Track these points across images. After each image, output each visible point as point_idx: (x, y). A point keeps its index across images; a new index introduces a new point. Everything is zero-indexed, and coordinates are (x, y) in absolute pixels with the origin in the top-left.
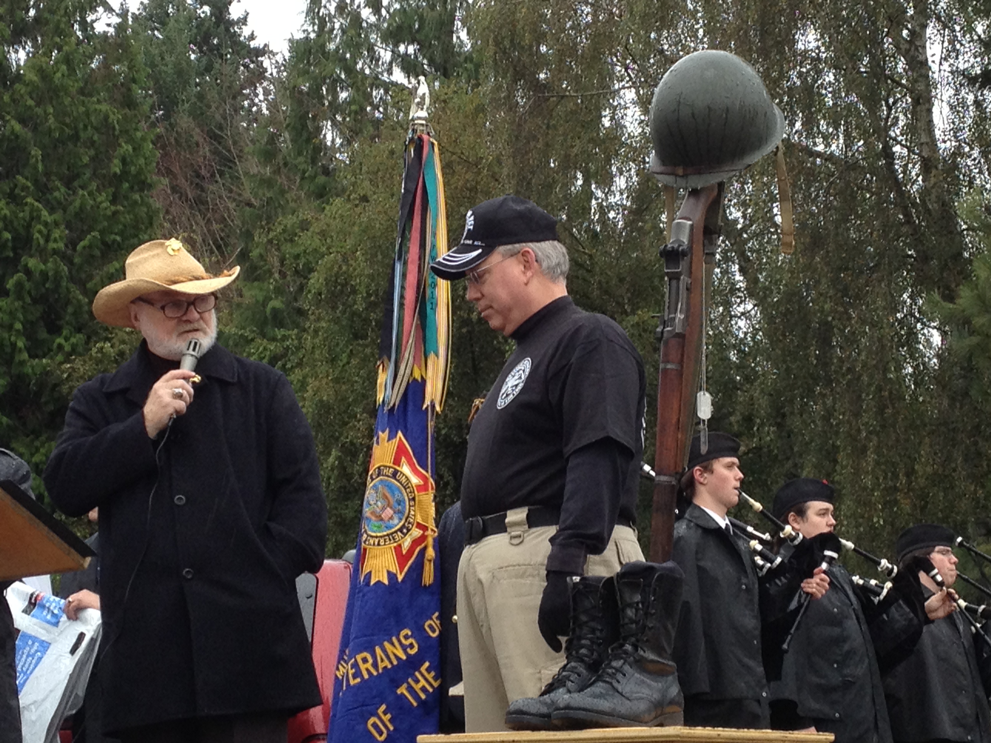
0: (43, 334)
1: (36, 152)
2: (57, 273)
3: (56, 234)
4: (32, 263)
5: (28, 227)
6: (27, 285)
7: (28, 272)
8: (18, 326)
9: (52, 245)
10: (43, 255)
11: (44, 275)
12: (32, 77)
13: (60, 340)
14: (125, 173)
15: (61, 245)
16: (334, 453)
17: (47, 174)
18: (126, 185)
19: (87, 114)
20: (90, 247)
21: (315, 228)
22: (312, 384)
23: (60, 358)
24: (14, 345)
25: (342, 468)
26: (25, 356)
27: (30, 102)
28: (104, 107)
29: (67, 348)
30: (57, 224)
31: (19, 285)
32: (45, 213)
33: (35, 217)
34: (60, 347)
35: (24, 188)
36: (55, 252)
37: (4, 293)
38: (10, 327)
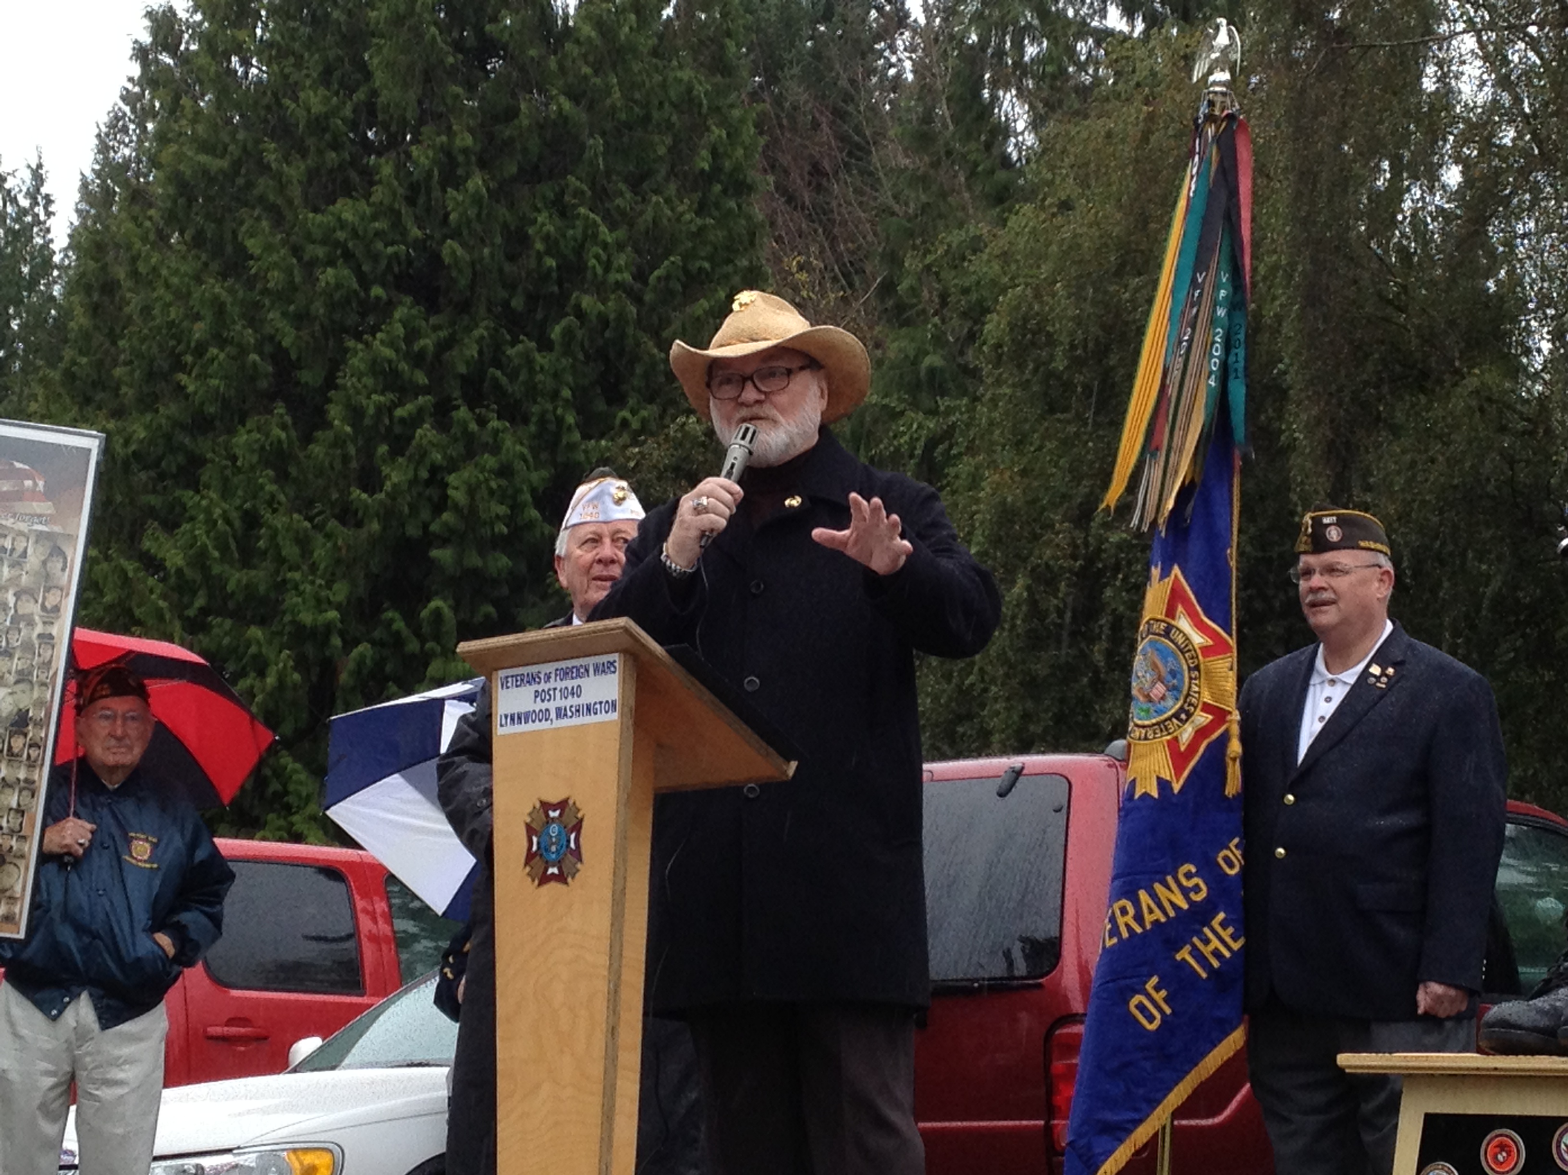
0: (601, 406)
1: (596, 143)
2: (621, 315)
3: (621, 260)
4: (587, 302)
5: (580, 250)
6: (580, 334)
7: (580, 314)
8: (566, 393)
9: (614, 277)
10: (601, 290)
11: (604, 321)
12: (588, 30)
13: (625, 413)
14: (717, 169)
15: (627, 277)
16: (1021, 582)
17: (608, 174)
18: (718, 188)
19: (664, 85)
20: (668, 277)
21: (995, 248)
22: (991, 478)
23: (625, 438)
24: (560, 421)
25: (1033, 603)
26: (577, 436)
27: (586, 70)
28: (686, 74)
29: (635, 425)
30: (620, 246)
31: (568, 333)
32: (603, 229)
33: (590, 235)
34: (625, 423)
35: (579, 193)
36: (618, 285)
37: (545, 345)
38: (555, 395)
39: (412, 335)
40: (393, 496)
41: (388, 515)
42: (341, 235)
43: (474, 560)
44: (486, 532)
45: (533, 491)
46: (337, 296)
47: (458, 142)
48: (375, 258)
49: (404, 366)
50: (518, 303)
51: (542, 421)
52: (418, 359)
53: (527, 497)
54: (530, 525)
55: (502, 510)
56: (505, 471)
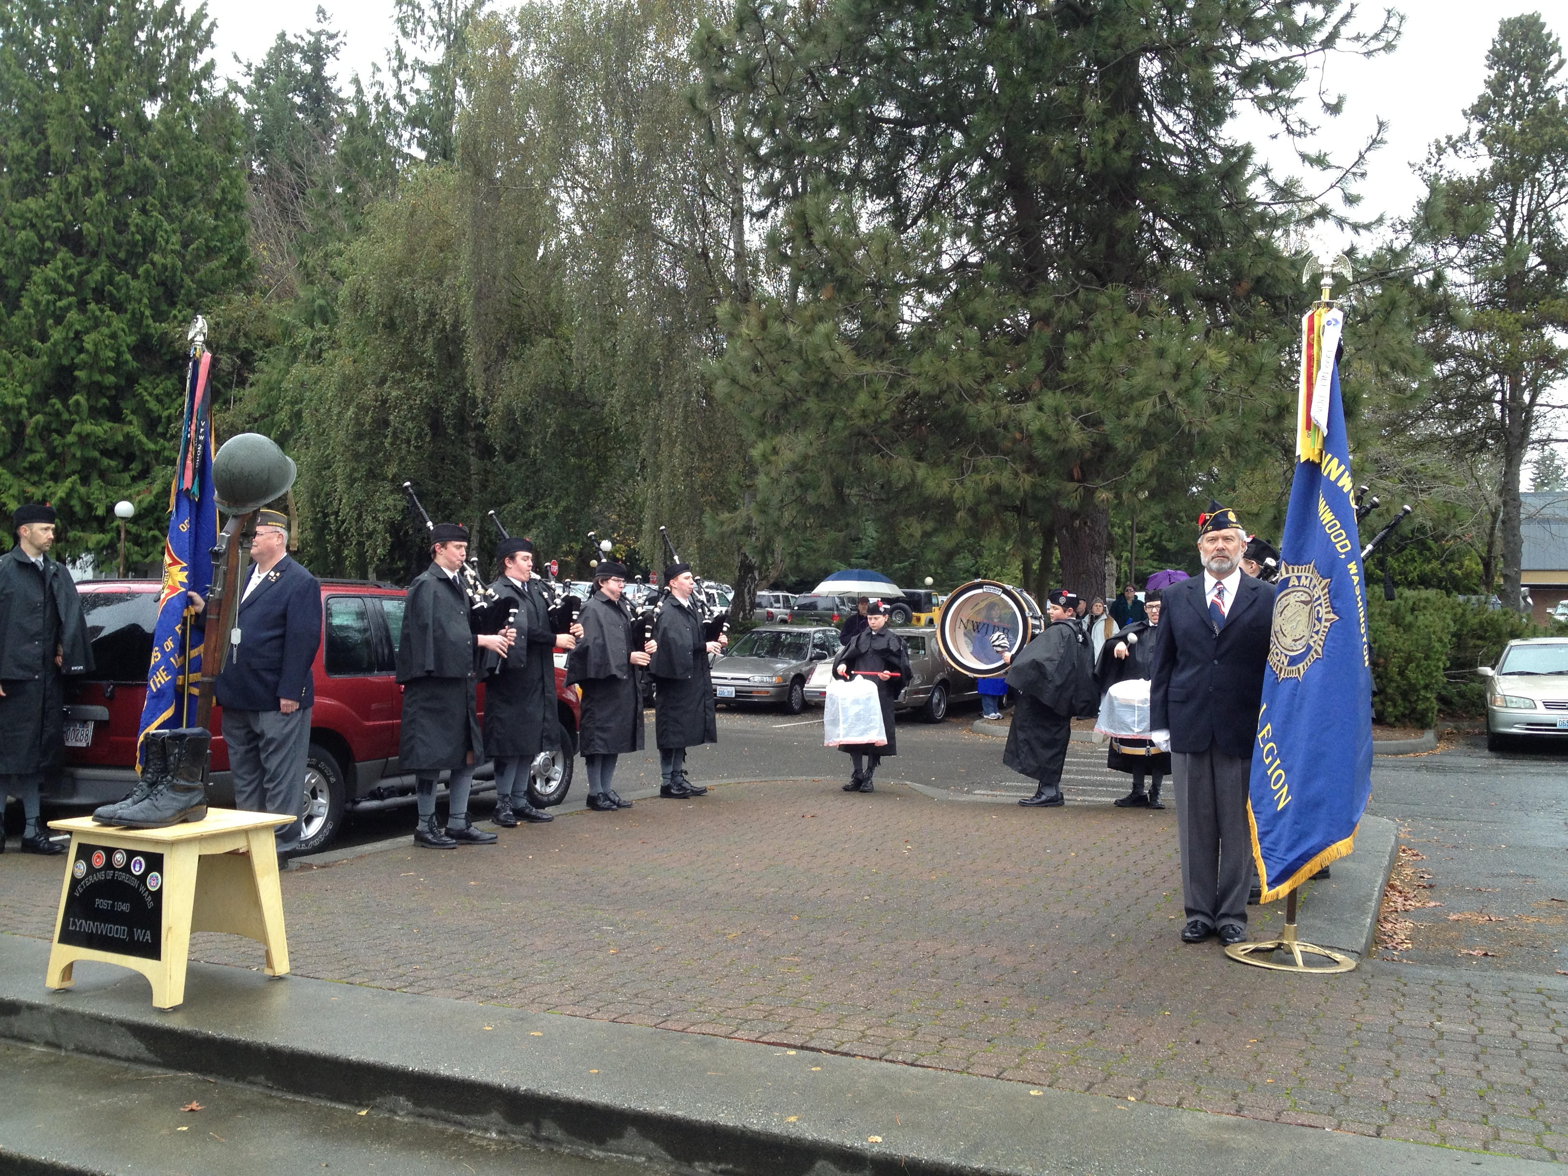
0: (164, 307)
1: (162, 181)
2: (174, 266)
3: (174, 239)
4: (157, 258)
5: (154, 232)
6: (153, 272)
7: (153, 264)
8: (145, 301)
9: (170, 247)
10: (164, 252)
11: (165, 267)
12: (159, 127)
13: (175, 312)
14: (224, 199)
15: (177, 247)
16: (352, 409)
17: (169, 197)
18: (224, 208)
19: (199, 156)
20: (198, 249)
21: (346, 255)
22: (339, 363)
23: (176, 323)
24: (142, 314)
25: (357, 419)
26: (150, 321)
27: (159, 146)
28: (210, 151)
29: (180, 318)
30: (174, 232)
31: (147, 272)
32: (165, 223)
33: (159, 226)
34: (175, 317)
35: (153, 205)
36: (172, 251)
37: (135, 276)
38: (139, 301)
39: (66, 267)
40: (55, 345)
41: (52, 353)
42: (29, 215)
43: (97, 377)
44: (102, 364)
45: (128, 346)
46: (27, 245)
47: (92, 175)
48: (47, 228)
49: (61, 282)
50: (122, 255)
51: (133, 313)
52: (70, 279)
53: (124, 348)
54: (127, 362)
55: (112, 354)
56: (113, 336)
